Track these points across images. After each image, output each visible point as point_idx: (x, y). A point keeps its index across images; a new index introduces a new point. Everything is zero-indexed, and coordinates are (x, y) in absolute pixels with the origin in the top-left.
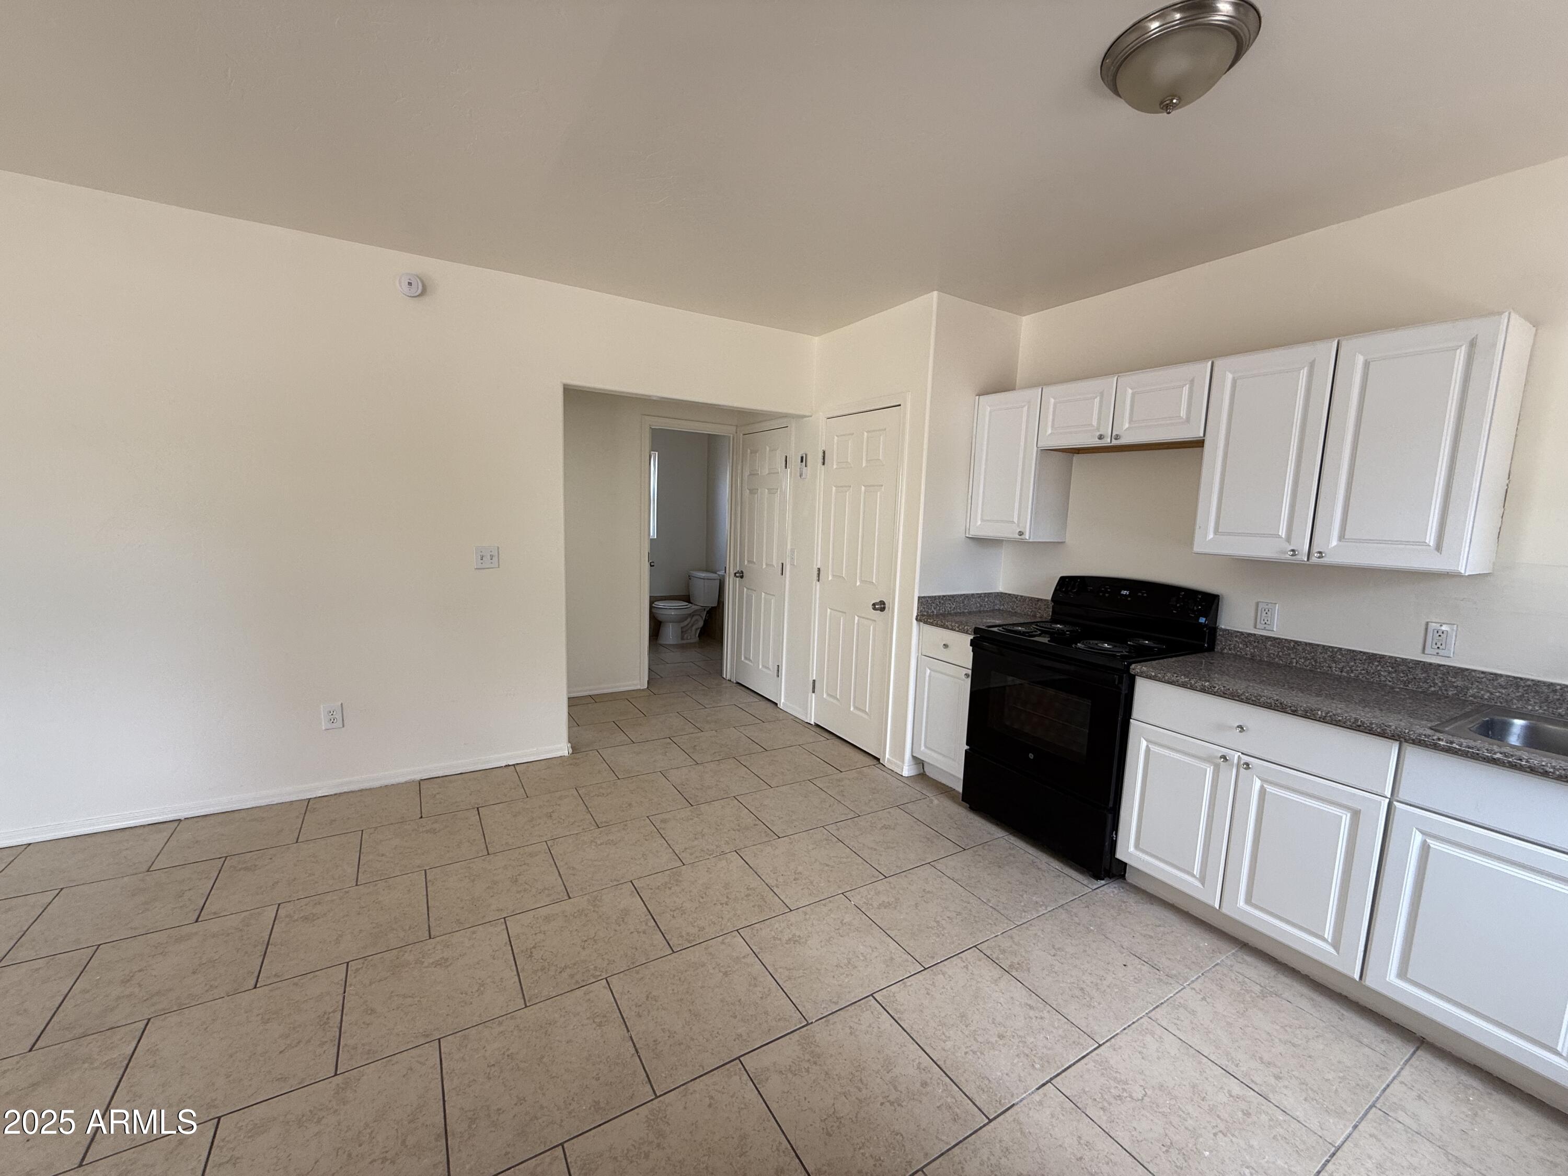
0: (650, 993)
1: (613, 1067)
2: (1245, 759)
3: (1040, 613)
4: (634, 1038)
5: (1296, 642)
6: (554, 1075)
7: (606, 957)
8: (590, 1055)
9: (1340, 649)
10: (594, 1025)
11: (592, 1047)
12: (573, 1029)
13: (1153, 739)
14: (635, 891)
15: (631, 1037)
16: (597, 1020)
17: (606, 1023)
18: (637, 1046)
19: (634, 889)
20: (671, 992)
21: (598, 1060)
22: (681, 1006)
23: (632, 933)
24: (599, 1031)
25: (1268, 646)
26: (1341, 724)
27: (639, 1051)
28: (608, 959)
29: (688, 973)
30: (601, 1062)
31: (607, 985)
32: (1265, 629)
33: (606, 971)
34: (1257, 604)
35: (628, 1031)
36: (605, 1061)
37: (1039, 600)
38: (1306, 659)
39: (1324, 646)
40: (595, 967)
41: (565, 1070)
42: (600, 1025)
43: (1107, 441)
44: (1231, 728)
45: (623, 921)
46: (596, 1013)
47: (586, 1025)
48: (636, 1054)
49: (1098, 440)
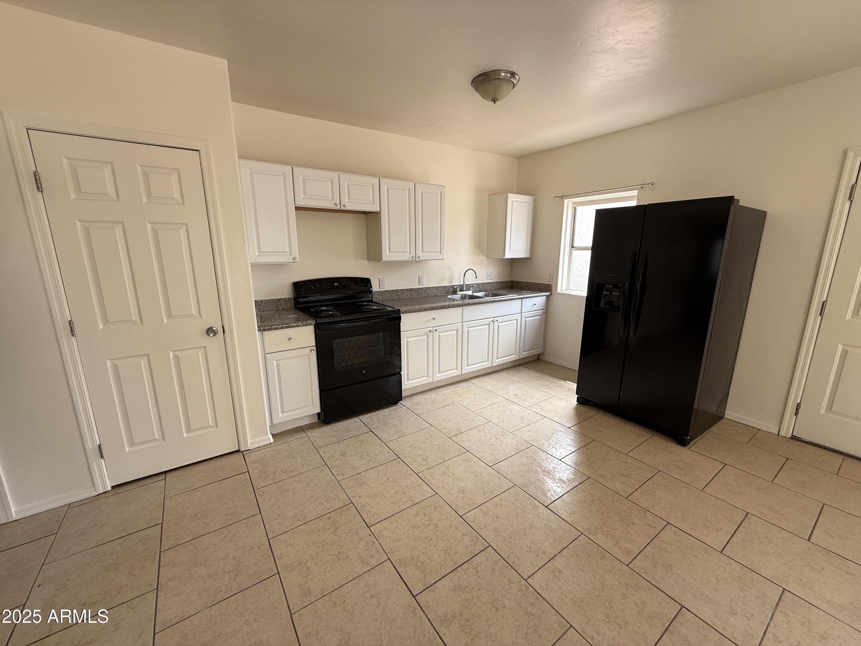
0: (526, 551)
1: (580, 557)
2: (435, 328)
3: (281, 307)
4: (559, 551)
5: (393, 290)
6: (601, 585)
7: (507, 587)
8: (580, 570)
9: (404, 289)
10: (562, 575)
11: (575, 571)
12: (570, 586)
13: (409, 336)
14: (429, 588)
15: (559, 553)
16: (558, 574)
17: (557, 568)
18: (562, 548)
19: (427, 590)
20: (521, 541)
21: (580, 565)
22: (528, 534)
23: (479, 577)
24: (564, 570)
25: (386, 294)
26: (453, 306)
27: (564, 547)
28: (509, 585)
29: (504, 535)
30: (580, 563)
31: (531, 577)
32: (383, 288)
33: (519, 583)
34: (379, 279)
35: (556, 555)
36: (579, 561)
37: (279, 300)
38: (396, 295)
39: (400, 290)
40: (519, 591)
41: (595, 579)
42: (560, 571)
43: (338, 207)
44: (430, 320)
45: (467, 587)
46: (554, 577)
47: (564, 579)
48: (567, 548)
49: (334, 206)
